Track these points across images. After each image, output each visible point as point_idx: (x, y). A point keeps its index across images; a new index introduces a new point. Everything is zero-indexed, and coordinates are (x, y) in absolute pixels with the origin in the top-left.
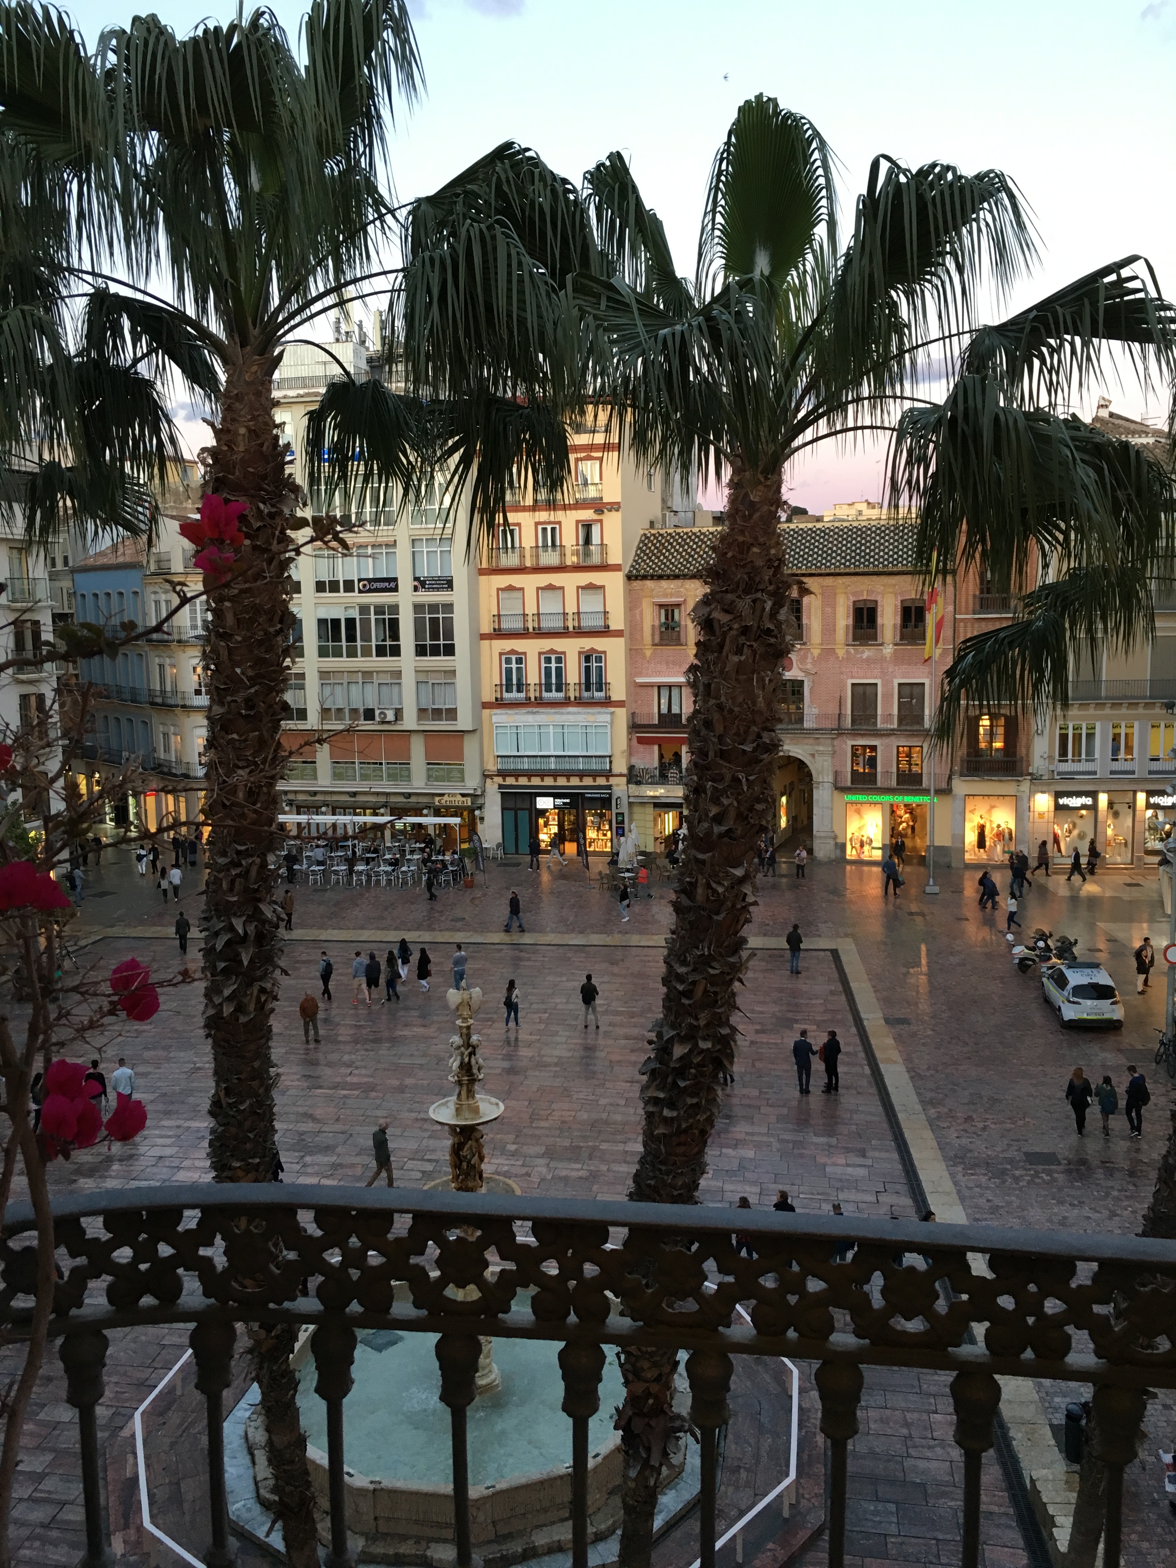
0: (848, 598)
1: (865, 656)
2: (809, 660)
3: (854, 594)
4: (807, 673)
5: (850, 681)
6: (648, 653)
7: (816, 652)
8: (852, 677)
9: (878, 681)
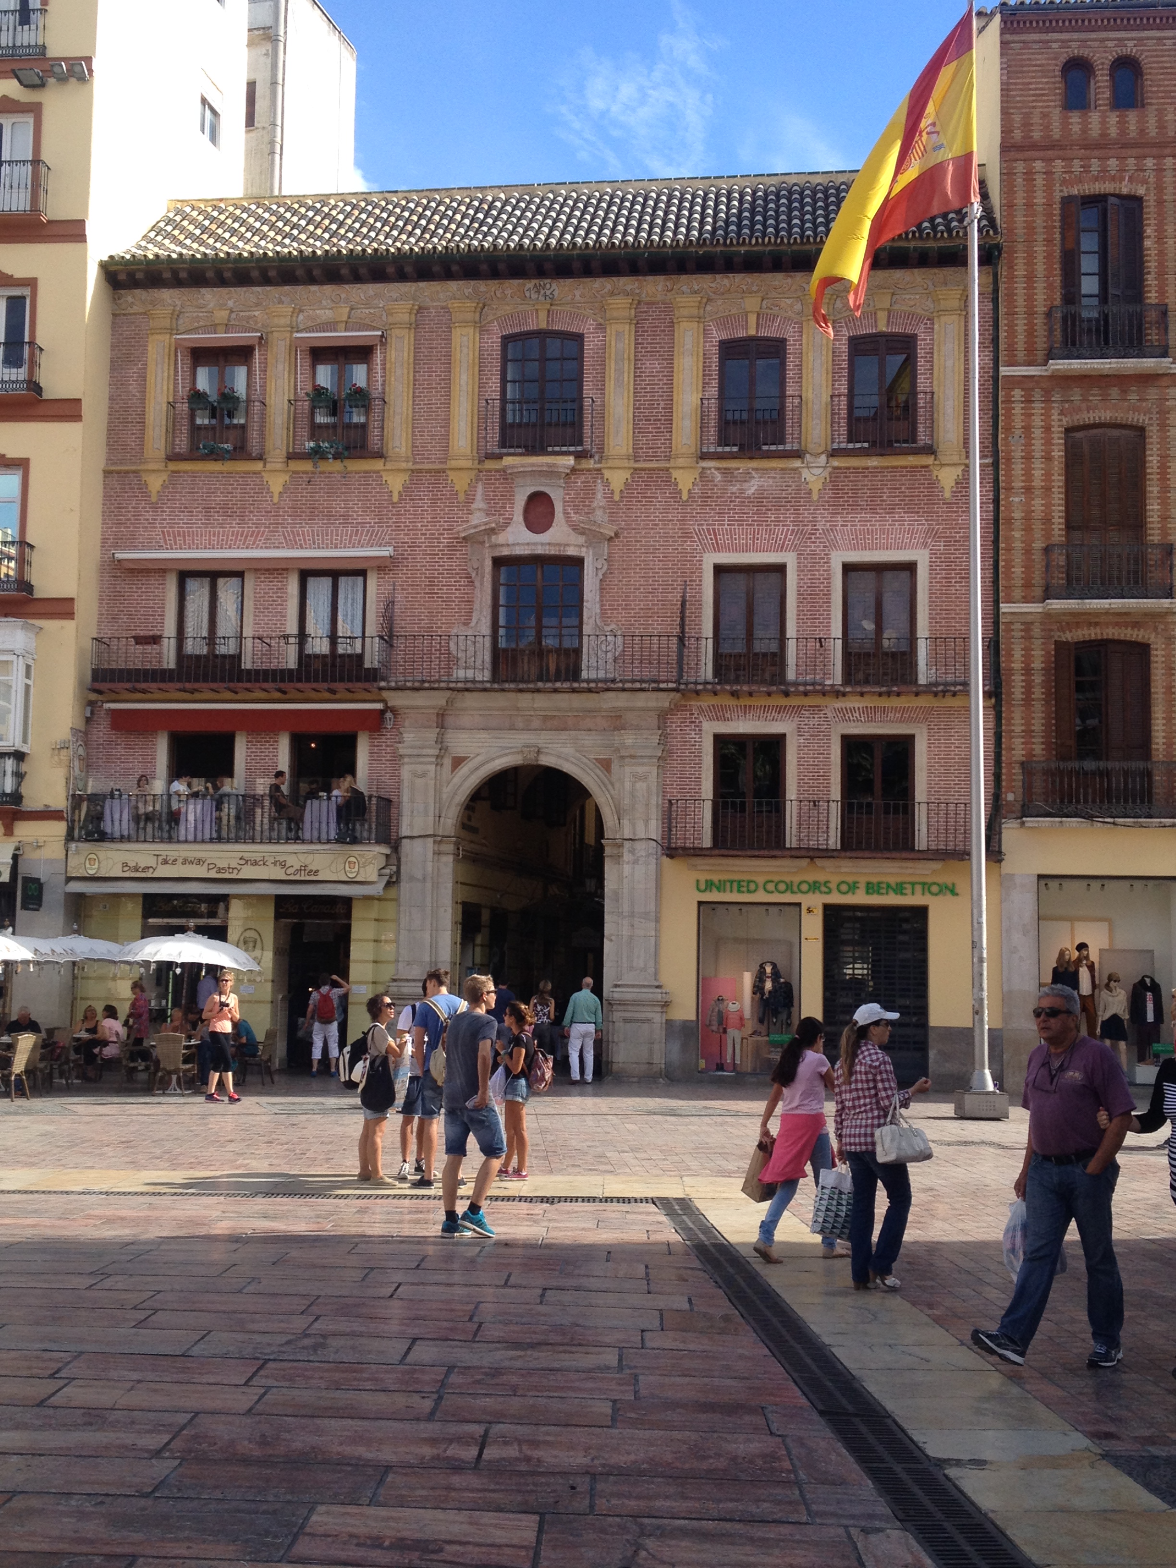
0: (706, 332)
1: (751, 488)
2: (599, 500)
3: (723, 322)
4: (592, 536)
5: (711, 559)
6: (155, 483)
7: (618, 479)
8: (717, 548)
9: (789, 559)
